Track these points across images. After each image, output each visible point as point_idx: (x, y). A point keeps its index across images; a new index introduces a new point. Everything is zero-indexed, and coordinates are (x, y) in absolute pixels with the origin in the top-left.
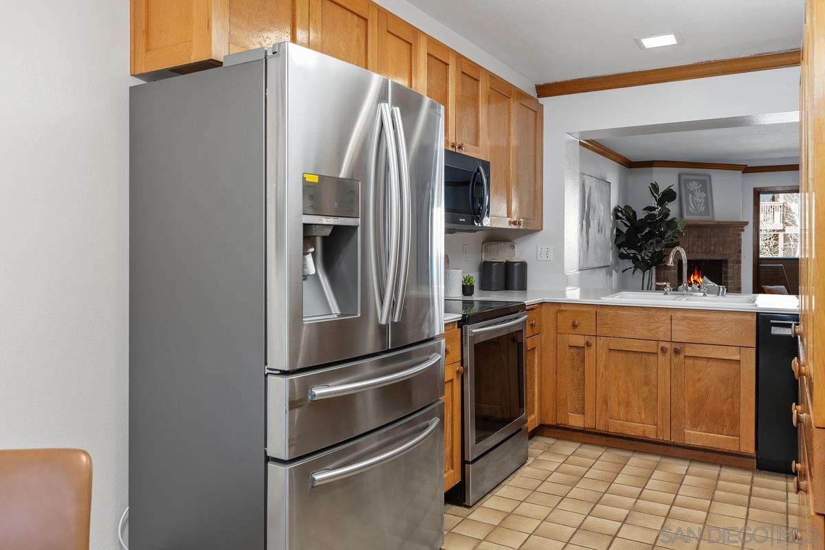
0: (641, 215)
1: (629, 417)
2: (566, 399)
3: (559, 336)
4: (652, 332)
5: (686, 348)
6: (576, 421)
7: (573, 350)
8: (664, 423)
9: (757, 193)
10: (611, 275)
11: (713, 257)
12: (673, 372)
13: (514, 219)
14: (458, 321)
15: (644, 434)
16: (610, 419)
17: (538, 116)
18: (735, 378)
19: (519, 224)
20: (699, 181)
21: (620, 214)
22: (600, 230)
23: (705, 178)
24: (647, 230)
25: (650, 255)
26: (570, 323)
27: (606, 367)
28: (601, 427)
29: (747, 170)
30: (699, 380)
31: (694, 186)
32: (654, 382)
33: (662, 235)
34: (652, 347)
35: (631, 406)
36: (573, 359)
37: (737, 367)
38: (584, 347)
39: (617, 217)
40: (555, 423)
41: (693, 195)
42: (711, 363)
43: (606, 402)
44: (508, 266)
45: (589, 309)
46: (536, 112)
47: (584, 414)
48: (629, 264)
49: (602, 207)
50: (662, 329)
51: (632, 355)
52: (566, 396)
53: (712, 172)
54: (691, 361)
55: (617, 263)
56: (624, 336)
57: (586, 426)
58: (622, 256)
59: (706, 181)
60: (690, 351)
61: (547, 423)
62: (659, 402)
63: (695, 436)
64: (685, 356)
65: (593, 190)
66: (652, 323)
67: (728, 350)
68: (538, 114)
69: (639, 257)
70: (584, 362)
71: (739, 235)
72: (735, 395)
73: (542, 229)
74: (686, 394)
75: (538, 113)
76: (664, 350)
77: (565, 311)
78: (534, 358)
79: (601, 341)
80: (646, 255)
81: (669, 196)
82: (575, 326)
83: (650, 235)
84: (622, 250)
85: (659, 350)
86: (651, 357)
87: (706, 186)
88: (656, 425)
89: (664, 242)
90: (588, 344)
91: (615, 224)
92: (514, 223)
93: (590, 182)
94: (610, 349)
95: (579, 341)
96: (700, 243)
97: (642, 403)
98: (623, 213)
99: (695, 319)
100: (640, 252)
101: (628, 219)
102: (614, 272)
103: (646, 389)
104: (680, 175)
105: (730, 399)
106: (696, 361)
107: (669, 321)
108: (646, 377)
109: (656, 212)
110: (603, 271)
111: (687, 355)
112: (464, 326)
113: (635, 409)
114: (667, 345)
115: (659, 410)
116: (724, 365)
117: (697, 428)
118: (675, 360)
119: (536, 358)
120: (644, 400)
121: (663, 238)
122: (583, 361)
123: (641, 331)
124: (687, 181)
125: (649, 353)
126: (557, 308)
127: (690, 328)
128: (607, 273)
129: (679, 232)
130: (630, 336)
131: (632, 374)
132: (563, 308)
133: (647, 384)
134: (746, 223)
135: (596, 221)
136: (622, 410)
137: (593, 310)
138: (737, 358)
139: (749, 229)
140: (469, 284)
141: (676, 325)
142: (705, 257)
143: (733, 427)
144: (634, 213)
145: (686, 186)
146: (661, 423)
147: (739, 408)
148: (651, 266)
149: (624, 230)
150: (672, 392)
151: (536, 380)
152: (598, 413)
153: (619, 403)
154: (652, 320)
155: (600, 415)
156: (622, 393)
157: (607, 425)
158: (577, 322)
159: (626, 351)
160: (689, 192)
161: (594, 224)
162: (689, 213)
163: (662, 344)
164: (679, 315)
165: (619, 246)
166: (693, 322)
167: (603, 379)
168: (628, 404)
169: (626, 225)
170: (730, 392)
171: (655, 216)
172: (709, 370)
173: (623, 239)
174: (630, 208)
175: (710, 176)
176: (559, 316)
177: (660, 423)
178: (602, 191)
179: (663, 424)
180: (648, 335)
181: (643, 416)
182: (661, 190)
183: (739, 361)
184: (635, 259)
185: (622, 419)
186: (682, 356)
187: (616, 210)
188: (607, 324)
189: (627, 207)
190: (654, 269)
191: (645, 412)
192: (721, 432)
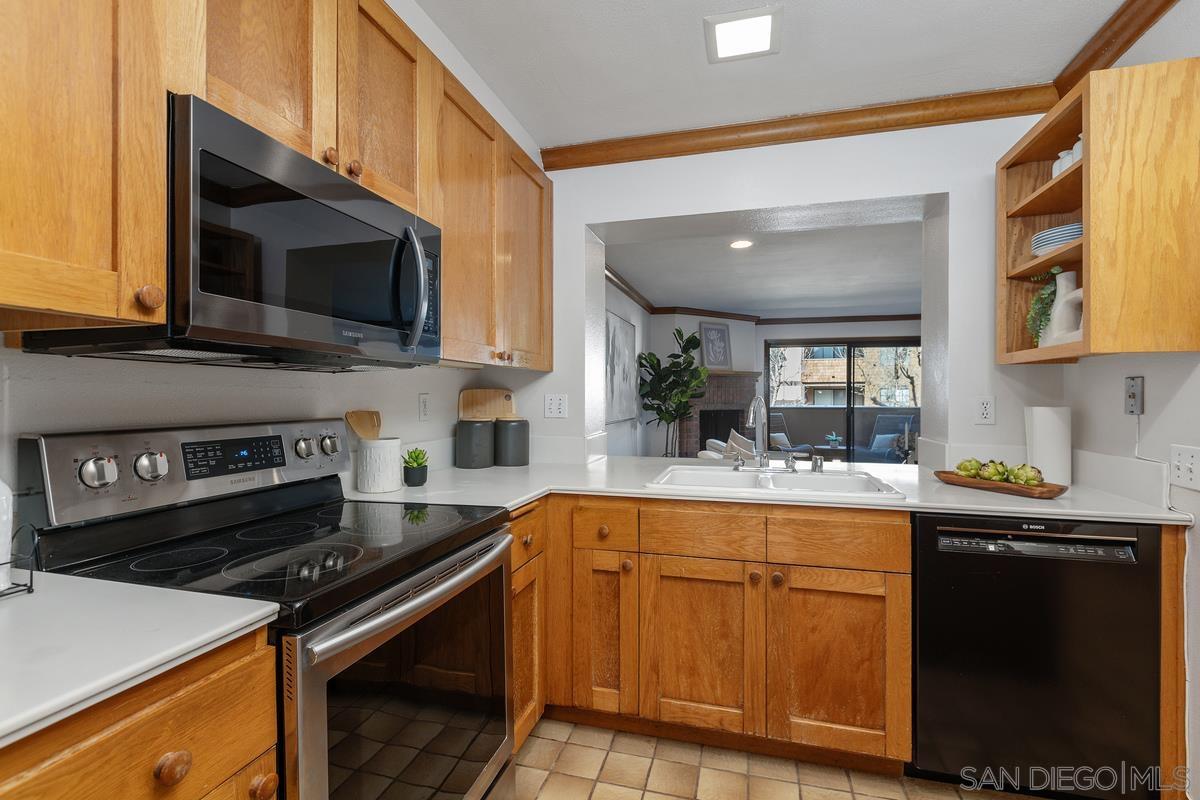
0: (665, 363)
1: (695, 693)
2: (589, 664)
3: (576, 552)
4: (734, 546)
5: (793, 574)
6: (605, 700)
7: (601, 577)
8: (755, 705)
9: (768, 345)
10: (636, 428)
11: (731, 408)
12: (769, 616)
13: (500, 348)
14: (270, 626)
15: (721, 724)
16: (664, 696)
17: (545, 195)
18: (874, 626)
19: (510, 358)
20: (719, 331)
21: (644, 362)
22: (625, 378)
23: (725, 328)
24: (671, 380)
25: (674, 406)
26: (594, 532)
27: (656, 607)
28: (647, 712)
29: (759, 321)
30: (814, 630)
31: (713, 335)
32: (737, 633)
33: (686, 384)
34: (732, 572)
35: (699, 675)
36: (600, 593)
37: (878, 606)
38: (618, 573)
39: (641, 365)
40: (569, 704)
41: (713, 344)
42: (833, 600)
43: (655, 668)
44: (498, 427)
45: (627, 505)
46: (541, 188)
47: (618, 687)
48: (652, 415)
49: (627, 352)
50: (751, 541)
51: (700, 586)
52: (589, 659)
53: (730, 322)
54: (800, 596)
55: (641, 415)
56: (689, 553)
57: (624, 710)
58: (646, 407)
59: (724, 331)
60: (798, 580)
61: (557, 703)
62: (747, 670)
63: (806, 727)
64: (790, 589)
65: (618, 331)
66: (733, 529)
67: (863, 578)
68: (545, 192)
69: (663, 408)
70: (619, 597)
71: (754, 385)
72: (876, 654)
73: (551, 370)
74: (791, 654)
75: (545, 190)
76: (754, 580)
77: (587, 509)
78: (532, 598)
79: (647, 563)
80: (672, 405)
81: (693, 343)
82: (602, 536)
83: (675, 384)
84: (646, 401)
85: (747, 577)
86: (732, 589)
87: (724, 335)
88: (741, 707)
89: (690, 392)
90: (625, 569)
91: (639, 372)
92: (501, 356)
93: (614, 322)
94: (662, 577)
95: (609, 561)
96: (719, 394)
97: (716, 670)
98: (647, 361)
99: (807, 523)
100: (664, 402)
101: (652, 367)
102: (638, 424)
103: (723, 644)
104: (700, 324)
105: (867, 664)
106: (807, 596)
107: (763, 526)
108: (724, 623)
109: (681, 360)
110: (629, 423)
111: (794, 586)
112: (285, 639)
113: (706, 679)
114: (759, 570)
115: (747, 682)
116: (856, 603)
117: (810, 713)
118: (774, 594)
119: (536, 599)
120: (721, 664)
121: (688, 388)
122: (617, 595)
123: (715, 545)
124: (707, 330)
125: (728, 583)
126: (570, 503)
127: (800, 539)
128: (632, 427)
129: (702, 381)
130: (697, 552)
131: (699, 618)
132: (582, 503)
133: (724, 636)
134: (759, 374)
135: (621, 367)
136: (684, 683)
137: (633, 508)
138: (880, 591)
139: (761, 379)
140: (415, 465)
141: (774, 533)
142: (724, 407)
143: (872, 712)
144: (658, 360)
145: (706, 336)
146: (750, 705)
147: (884, 678)
148: (676, 418)
149: (649, 378)
150: (769, 650)
151: (536, 638)
152: (642, 689)
153: (678, 668)
154: (733, 525)
155: (647, 691)
156: (683, 651)
157: (658, 707)
158: (606, 531)
159: (689, 579)
160: (709, 340)
161: (618, 370)
162: (711, 363)
163: (752, 569)
164: (779, 515)
165: (643, 396)
166: (804, 529)
167: (652, 627)
168: (693, 671)
169: (650, 374)
170: (867, 651)
171: (679, 364)
172: (831, 611)
173: (647, 389)
174: (654, 355)
175: (727, 326)
176: (577, 519)
177: (748, 705)
178: (627, 333)
179: (753, 708)
180: (727, 550)
181: (719, 692)
182: (685, 338)
183: (882, 598)
184: (659, 410)
185: (683, 696)
186: (785, 589)
187: (640, 357)
188: (657, 532)
189: (650, 354)
190: (677, 421)
191: (722, 687)
192: (851, 720)
